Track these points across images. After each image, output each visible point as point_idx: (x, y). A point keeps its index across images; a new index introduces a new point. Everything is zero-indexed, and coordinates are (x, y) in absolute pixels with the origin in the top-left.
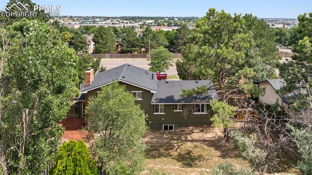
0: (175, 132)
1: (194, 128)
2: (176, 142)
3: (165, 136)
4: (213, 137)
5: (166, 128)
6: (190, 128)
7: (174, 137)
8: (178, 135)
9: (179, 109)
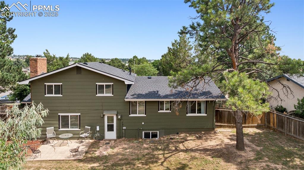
0: (160, 140)
1: (188, 135)
2: (161, 152)
3: (145, 146)
4: (217, 145)
5: (147, 136)
6: (182, 135)
7: (158, 147)
8: (165, 144)
9: (166, 110)
